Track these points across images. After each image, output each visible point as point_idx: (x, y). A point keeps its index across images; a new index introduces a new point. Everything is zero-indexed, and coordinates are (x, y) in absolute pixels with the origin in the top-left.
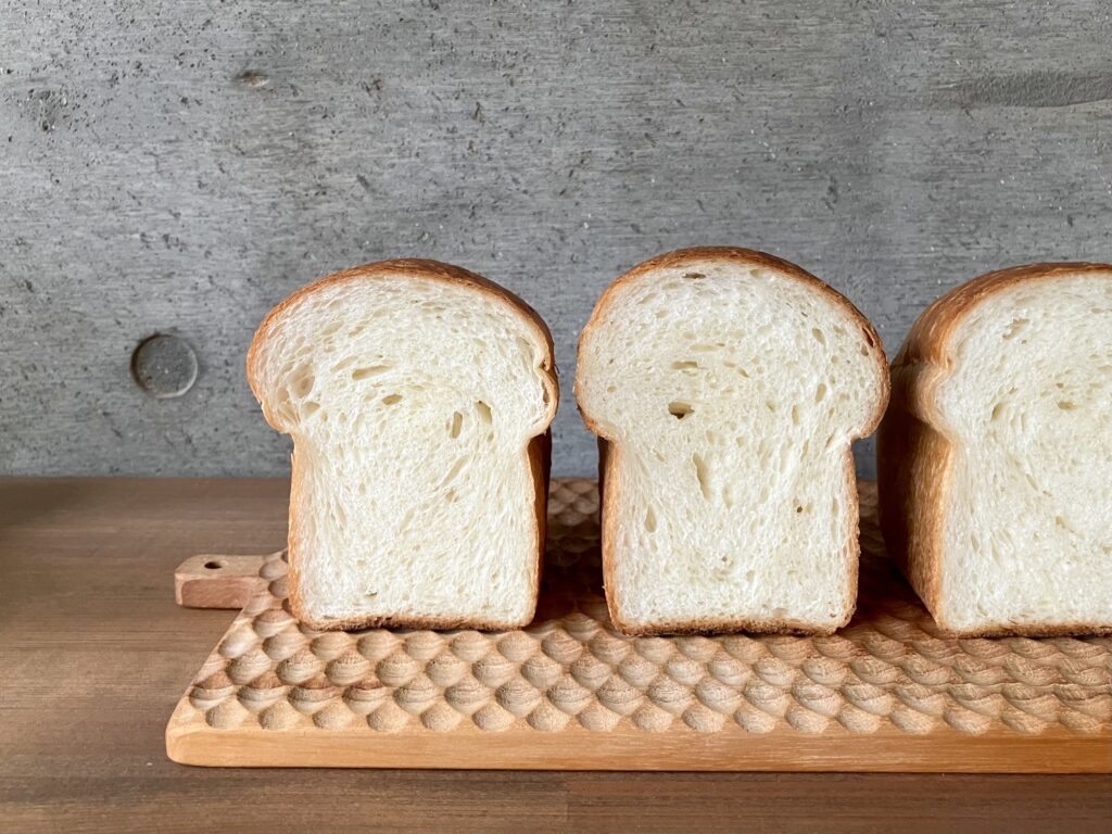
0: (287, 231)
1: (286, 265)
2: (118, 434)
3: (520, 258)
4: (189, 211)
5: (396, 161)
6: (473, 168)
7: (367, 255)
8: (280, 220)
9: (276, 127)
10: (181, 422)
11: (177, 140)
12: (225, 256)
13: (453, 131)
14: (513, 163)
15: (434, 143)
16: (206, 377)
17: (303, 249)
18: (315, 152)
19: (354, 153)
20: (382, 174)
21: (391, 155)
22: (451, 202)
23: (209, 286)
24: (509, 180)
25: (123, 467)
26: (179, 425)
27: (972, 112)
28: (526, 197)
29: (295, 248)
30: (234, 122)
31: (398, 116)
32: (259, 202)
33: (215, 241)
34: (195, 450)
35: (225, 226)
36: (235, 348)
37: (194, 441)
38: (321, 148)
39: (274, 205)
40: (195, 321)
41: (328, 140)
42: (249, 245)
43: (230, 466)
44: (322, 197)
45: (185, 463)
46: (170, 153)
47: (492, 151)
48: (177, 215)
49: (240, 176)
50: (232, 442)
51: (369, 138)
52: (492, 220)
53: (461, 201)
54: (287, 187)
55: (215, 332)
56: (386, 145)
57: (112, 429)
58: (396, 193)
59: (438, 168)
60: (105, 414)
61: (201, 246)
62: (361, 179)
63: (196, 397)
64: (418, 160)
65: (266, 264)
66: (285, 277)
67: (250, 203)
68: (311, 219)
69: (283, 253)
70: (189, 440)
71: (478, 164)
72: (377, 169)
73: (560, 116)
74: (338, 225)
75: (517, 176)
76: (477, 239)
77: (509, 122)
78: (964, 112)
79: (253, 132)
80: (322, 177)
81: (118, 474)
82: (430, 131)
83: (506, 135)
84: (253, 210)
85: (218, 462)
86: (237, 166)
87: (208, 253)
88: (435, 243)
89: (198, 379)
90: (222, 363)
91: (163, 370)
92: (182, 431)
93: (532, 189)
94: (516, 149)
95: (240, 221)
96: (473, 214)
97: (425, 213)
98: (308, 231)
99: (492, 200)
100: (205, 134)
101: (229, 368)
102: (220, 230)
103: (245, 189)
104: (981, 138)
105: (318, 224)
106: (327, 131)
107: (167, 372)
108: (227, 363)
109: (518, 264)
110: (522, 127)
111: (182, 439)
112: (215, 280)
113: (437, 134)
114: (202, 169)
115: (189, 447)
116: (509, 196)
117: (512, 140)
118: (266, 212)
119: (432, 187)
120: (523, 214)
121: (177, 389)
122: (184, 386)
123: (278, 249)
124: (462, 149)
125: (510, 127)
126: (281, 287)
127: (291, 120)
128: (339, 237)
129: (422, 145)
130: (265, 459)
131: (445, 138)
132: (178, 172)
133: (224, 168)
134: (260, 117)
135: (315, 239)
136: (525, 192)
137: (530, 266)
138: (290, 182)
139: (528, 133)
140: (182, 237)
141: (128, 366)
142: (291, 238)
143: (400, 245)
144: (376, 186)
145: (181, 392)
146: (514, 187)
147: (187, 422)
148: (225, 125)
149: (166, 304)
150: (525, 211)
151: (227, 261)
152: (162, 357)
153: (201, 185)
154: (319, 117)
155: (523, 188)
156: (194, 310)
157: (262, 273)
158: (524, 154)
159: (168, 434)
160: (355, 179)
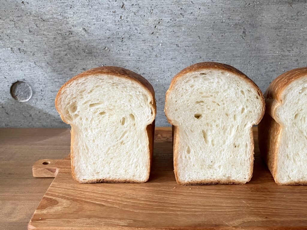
0: (59, 47)
1: (60, 58)
2: (7, 113)
3: (138, 55)
4: (26, 40)
5: (95, 23)
6: (122, 25)
7: (87, 55)
8: (57, 43)
9: (55, 12)
10: (28, 110)
11: (21, 16)
12: (39, 55)
13: (115, 12)
14: (135, 23)
15: (108, 16)
16: (35, 95)
17: (65, 53)
18: (68, 20)
19: (81, 20)
20: (91, 27)
21: (94, 21)
22: (115, 37)
23: (34, 65)
24: (135, 29)
25: (10, 124)
26: (27, 111)
27: (292, 6)
28: (140, 35)
29: (62, 52)
30: (40, 10)
31: (96, 7)
32: (50, 37)
33: (36, 50)
34: (33, 119)
35: (39, 45)
36: (44, 86)
37: (32, 116)
38: (70, 19)
39: (55, 38)
40: (30, 77)
41: (72, 16)
42: (47, 52)
43: (45, 124)
44: (71, 35)
45: (30, 123)
46: (19, 20)
47: (128, 19)
48: (23, 42)
49: (43, 28)
50: (45, 116)
51: (86, 15)
52: (129, 43)
53: (118, 36)
54: (59, 32)
55: (37, 80)
56: (92, 17)
57: (5, 112)
58: (96, 34)
59: (110, 25)
60: (2, 107)
61: (31, 52)
62: (84, 29)
63: (32, 101)
64: (103, 22)
65: (53, 58)
66: (60, 62)
67: (47, 37)
68: (67, 43)
69: (58, 54)
70: (31, 116)
71: (123, 24)
72: (89, 25)
73: (151, 7)
74: (77, 45)
75: (137, 28)
76: (124, 49)
77: (134, 9)
78: (290, 5)
79: (47, 13)
80: (71, 28)
81: (8, 126)
82: (107, 13)
83: (133, 14)
84: (48, 40)
86: (42, 25)
87: (34, 54)
88: (110, 50)
89: (32, 96)
90: (40, 91)
91: (21, 93)
92: (28, 113)
93: (142, 32)
94: (136, 18)
95: (44, 43)
96: (122, 41)
97: (106, 40)
98: (67, 47)
99: (129, 36)
100: (31, 14)
101: (42, 92)
102: (37, 46)
103: (45, 33)
104: (295, 14)
105: (70, 44)
106: (72, 13)
107: (22, 93)
108: (41, 90)
109: (138, 58)
110: (138, 11)
111: (28, 115)
112: (36, 63)
113: (109, 13)
114: (30, 26)
115: (31, 118)
116: (134, 35)
117: (135, 15)
118: (52, 40)
119: (108, 31)
120: (139, 41)
121: (26, 99)
122: (28, 98)
123: (57, 52)
124: (118, 18)
125: (134, 11)
126: (58, 66)
127: (59, 9)
128: (77, 49)
129: (104, 17)
130: (56, 122)
131: (112, 15)
132: (22, 27)
133: (38, 25)
134: (49, 8)
135: (69, 49)
136: (140, 33)
137: (142, 58)
138: (60, 30)
139: (140, 13)
140: (25, 49)
141: (9, 92)
142: (61, 49)
143: (98, 51)
144: (89, 31)
145: (27, 100)
146: (136, 31)
147: (29, 110)
148: (37, 11)
149: (21, 71)
150: (140, 40)
151: (40, 57)
152: (20, 89)
153: (30, 31)
154: (69, 8)
155: (139, 32)
156: (30, 73)
157: (52, 61)
158: (139, 20)
159: (24, 113)
160: (82, 29)
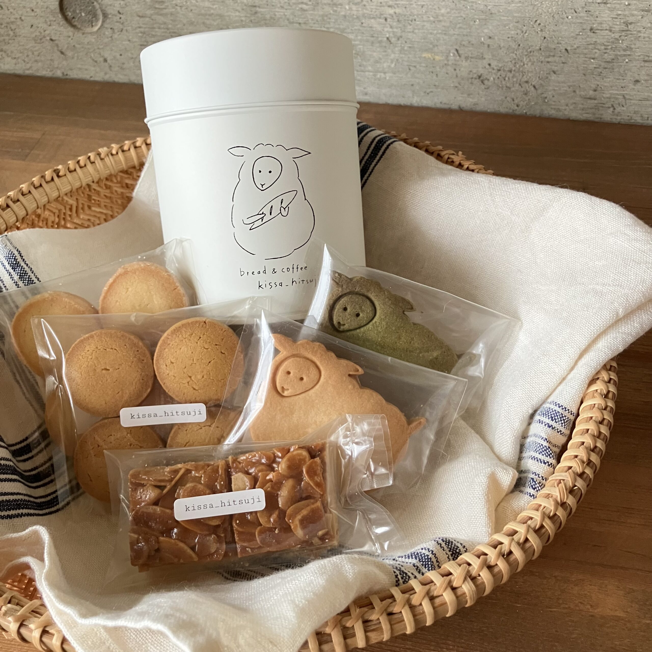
2: (62, 53)
10: (98, 48)
25: (70, 73)
34: (110, 66)
57: (58, 50)
60: (51, 40)
81: (67, 77)
91: (81, 13)
92: (100, 54)
101: (121, 16)
121: (92, 26)
141: (58, 10)
145: (96, 29)
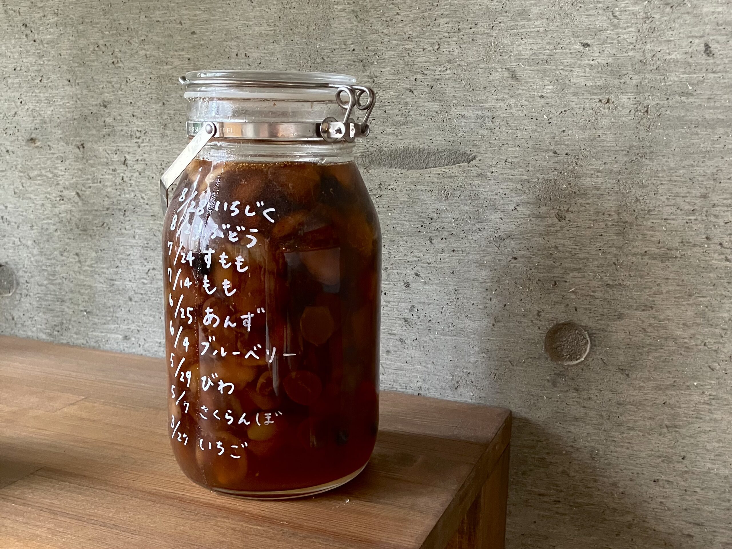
0: (48, 218)
1: (48, 235)
3: (146, 239)
4: (11, 206)
5: (91, 185)
6: (124, 190)
7: (81, 232)
8: (45, 213)
9: (43, 166)
11: (5, 170)
12: (25, 229)
13: (114, 170)
14: (141, 188)
15: (107, 176)
16: (19, 288)
17: (55, 227)
18: (59, 179)
19: (74, 180)
20: (85, 191)
21: (89, 182)
22: (115, 207)
23: (19, 243)
24: (140, 197)
26: (10, 311)
27: (370, 171)
28: (147, 207)
29: (52, 227)
30: (27, 163)
31: (91, 162)
32: (38, 203)
33: (21, 221)
35: (24, 214)
36: (30, 275)
37: (16, 320)
38: (61, 177)
39: (43, 205)
40: (14, 260)
41: (63, 173)
42: (34, 224)
43: (30, 334)
44: (62, 202)
45: (12, 330)
46: (3, 176)
47: (132, 182)
48: (6, 207)
49: (30, 189)
50: (30, 322)
51: (80, 173)
52: (133, 218)
53: (119, 207)
54: (48, 196)
55: (22, 266)
56: (87, 177)
58: (92, 201)
59: (109, 189)
61: (15, 223)
62: (77, 194)
63: (14, 297)
64: (100, 185)
65: (41, 234)
66: (48, 241)
67: (34, 203)
68: (58, 212)
69: (47, 229)
70: (13, 319)
71: (126, 188)
72: (83, 189)
73: (161, 165)
74: (69, 216)
75: (143, 195)
76: (127, 227)
77: (139, 167)
79: (34, 168)
80: (62, 191)
82: (105, 170)
83: (137, 173)
84: (35, 206)
85: (24, 331)
86: (28, 184)
87: (18, 227)
88: (109, 228)
89: (16, 289)
90: (25, 282)
93: (150, 203)
94: (143, 181)
95: (30, 212)
96: (124, 214)
97: (104, 212)
98: (57, 219)
99: (133, 207)
100: (16, 168)
102: (22, 215)
103: (32, 196)
105: (60, 216)
106: (63, 168)
107: (5, 283)
108: (27, 282)
109: (145, 242)
110: (145, 169)
111: (11, 318)
112: (21, 240)
113: (108, 172)
114: (15, 185)
115: (13, 322)
116: (141, 206)
117: (140, 176)
118: (40, 208)
119: (107, 199)
120: (147, 216)
122: (11, 291)
123: (45, 226)
124: (119, 180)
125: (139, 170)
126: (47, 246)
127: (49, 162)
128: (69, 222)
129: (102, 177)
130: (43, 333)
131: (112, 174)
132: (6, 186)
133: (24, 185)
134: (37, 160)
135: (59, 222)
136: (147, 204)
137: (151, 244)
138: (48, 193)
139: (148, 173)
140: (8, 218)
142: (50, 221)
143: (95, 228)
144: (83, 197)
146: (142, 201)
147: (12, 309)
148: (24, 164)
149: (3, 250)
150: (147, 214)
151: (26, 231)
152: (4, 276)
153: (15, 193)
154: (60, 161)
155: (146, 202)
156: (14, 255)
157: (40, 238)
158: (146, 184)
159: (6, 314)
160: (75, 193)
